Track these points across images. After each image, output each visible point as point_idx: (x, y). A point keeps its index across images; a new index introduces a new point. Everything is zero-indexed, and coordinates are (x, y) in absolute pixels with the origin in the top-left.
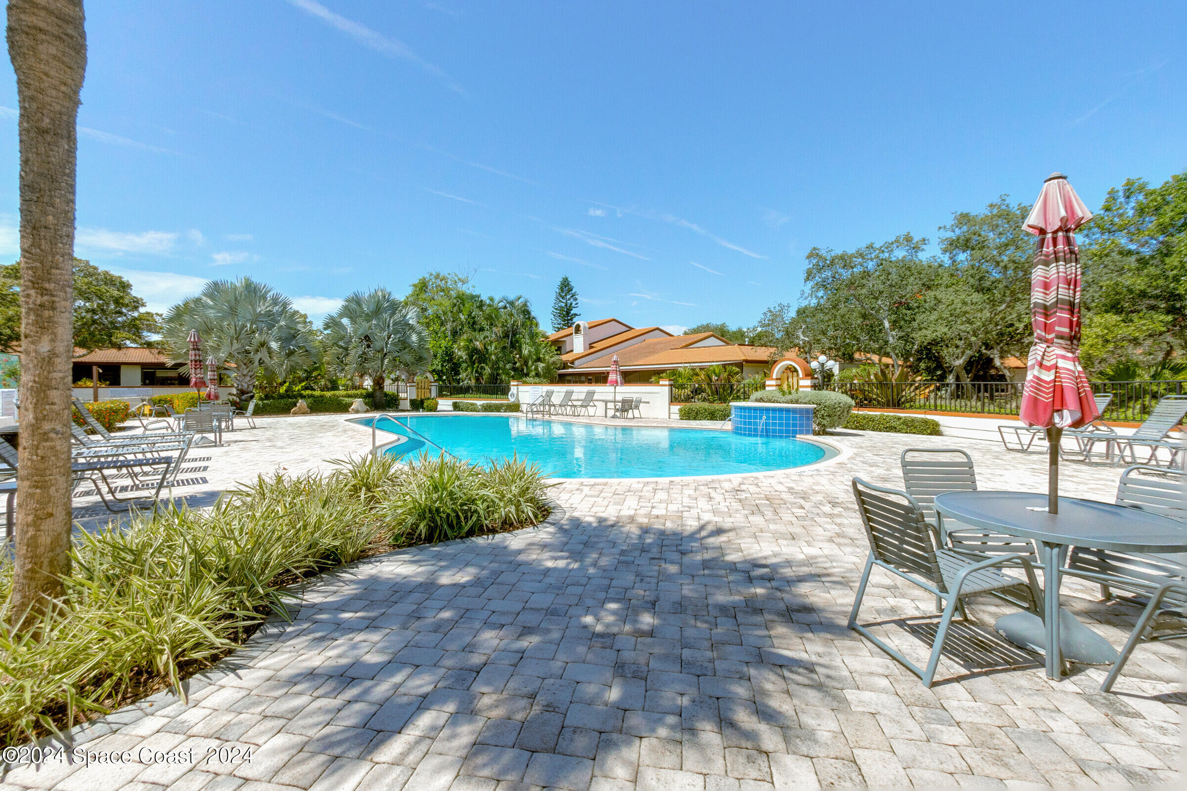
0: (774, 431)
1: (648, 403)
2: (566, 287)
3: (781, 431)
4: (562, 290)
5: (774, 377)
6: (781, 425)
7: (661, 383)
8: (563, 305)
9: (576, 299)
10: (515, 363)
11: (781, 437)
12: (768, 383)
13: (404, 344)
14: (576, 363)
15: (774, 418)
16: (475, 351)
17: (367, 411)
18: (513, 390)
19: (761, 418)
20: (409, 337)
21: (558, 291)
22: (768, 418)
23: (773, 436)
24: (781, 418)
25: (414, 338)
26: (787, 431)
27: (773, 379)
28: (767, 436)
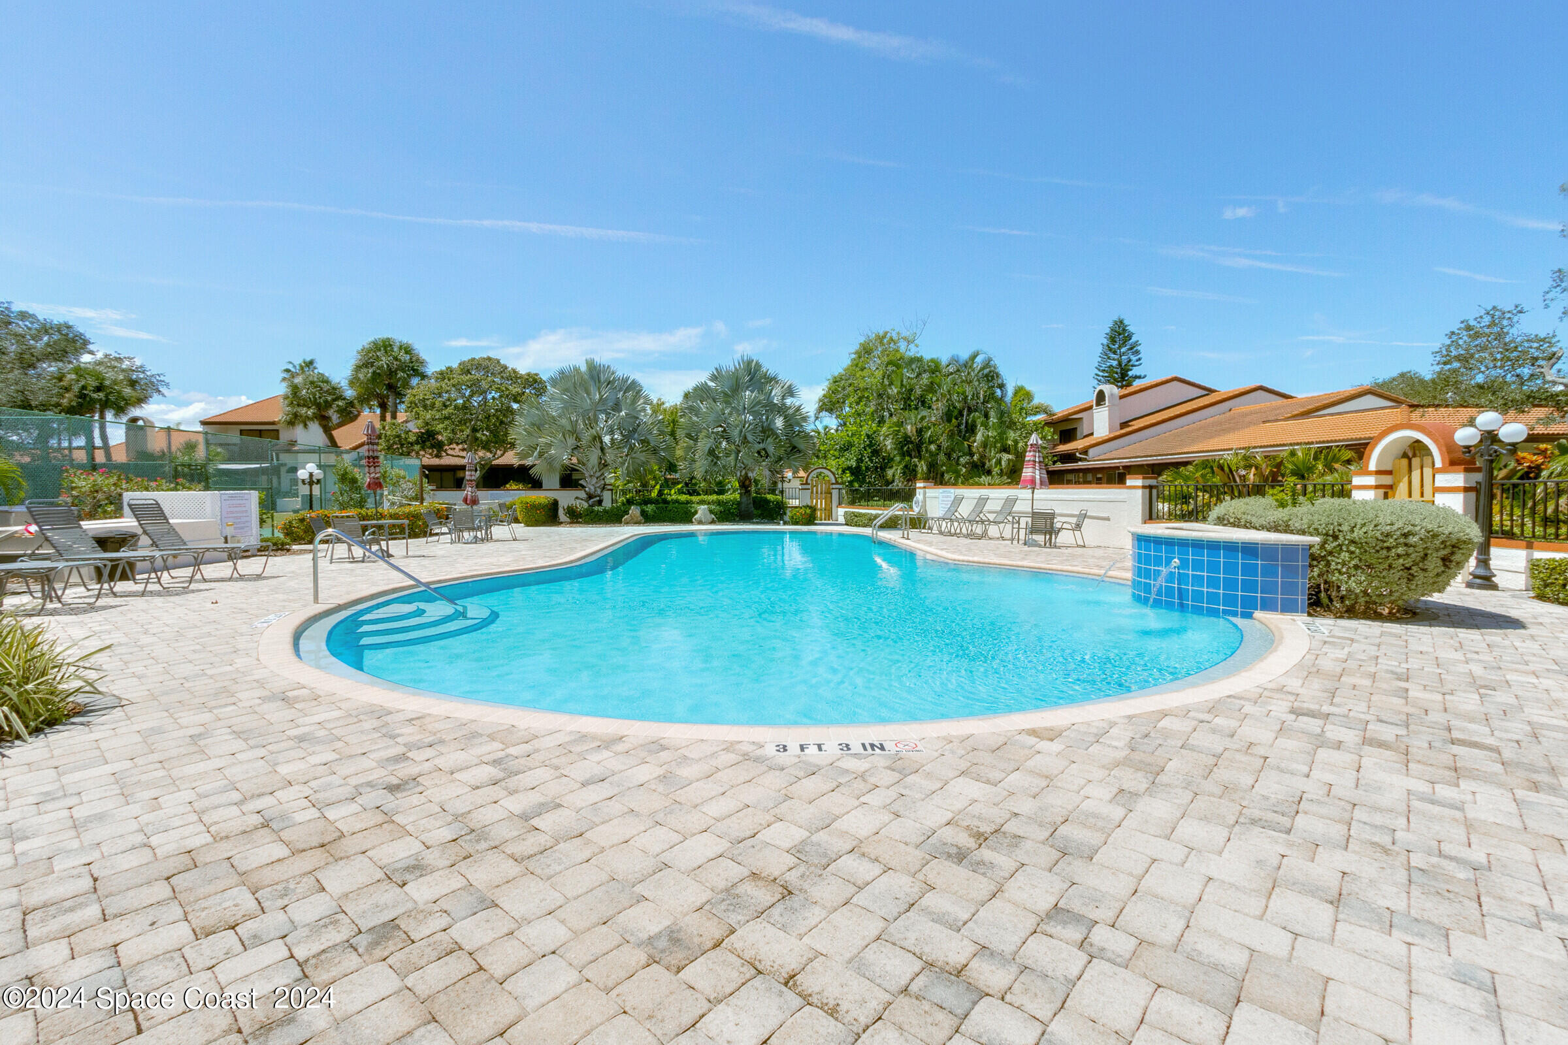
0: (1198, 596)
1: (1108, 519)
2: (1119, 335)
3: (1212, 598)
4: (1113, 340)
5: (1372, 466)
6: (1213, 582)
7: (1129, 482)
8: (1115, 363)
9: (1137, 352)
10: (972, 455)
11: (1213, 613)
12: (1357, 481)
13: (767, 431)
14: (1091, 452)
15: (1198, 565)
16: (907, 439)
17: (713, 522)
18: (919, 496)
19: (1169, 561)
20: (773, 421)
21: (1105, 342)
22: (1184, 563)
23: (1198, 611)
24: (1214, 567)
25: (779, 423)
26: (1230, 600)
27: (1369, 473)
28: (1182, 607)
